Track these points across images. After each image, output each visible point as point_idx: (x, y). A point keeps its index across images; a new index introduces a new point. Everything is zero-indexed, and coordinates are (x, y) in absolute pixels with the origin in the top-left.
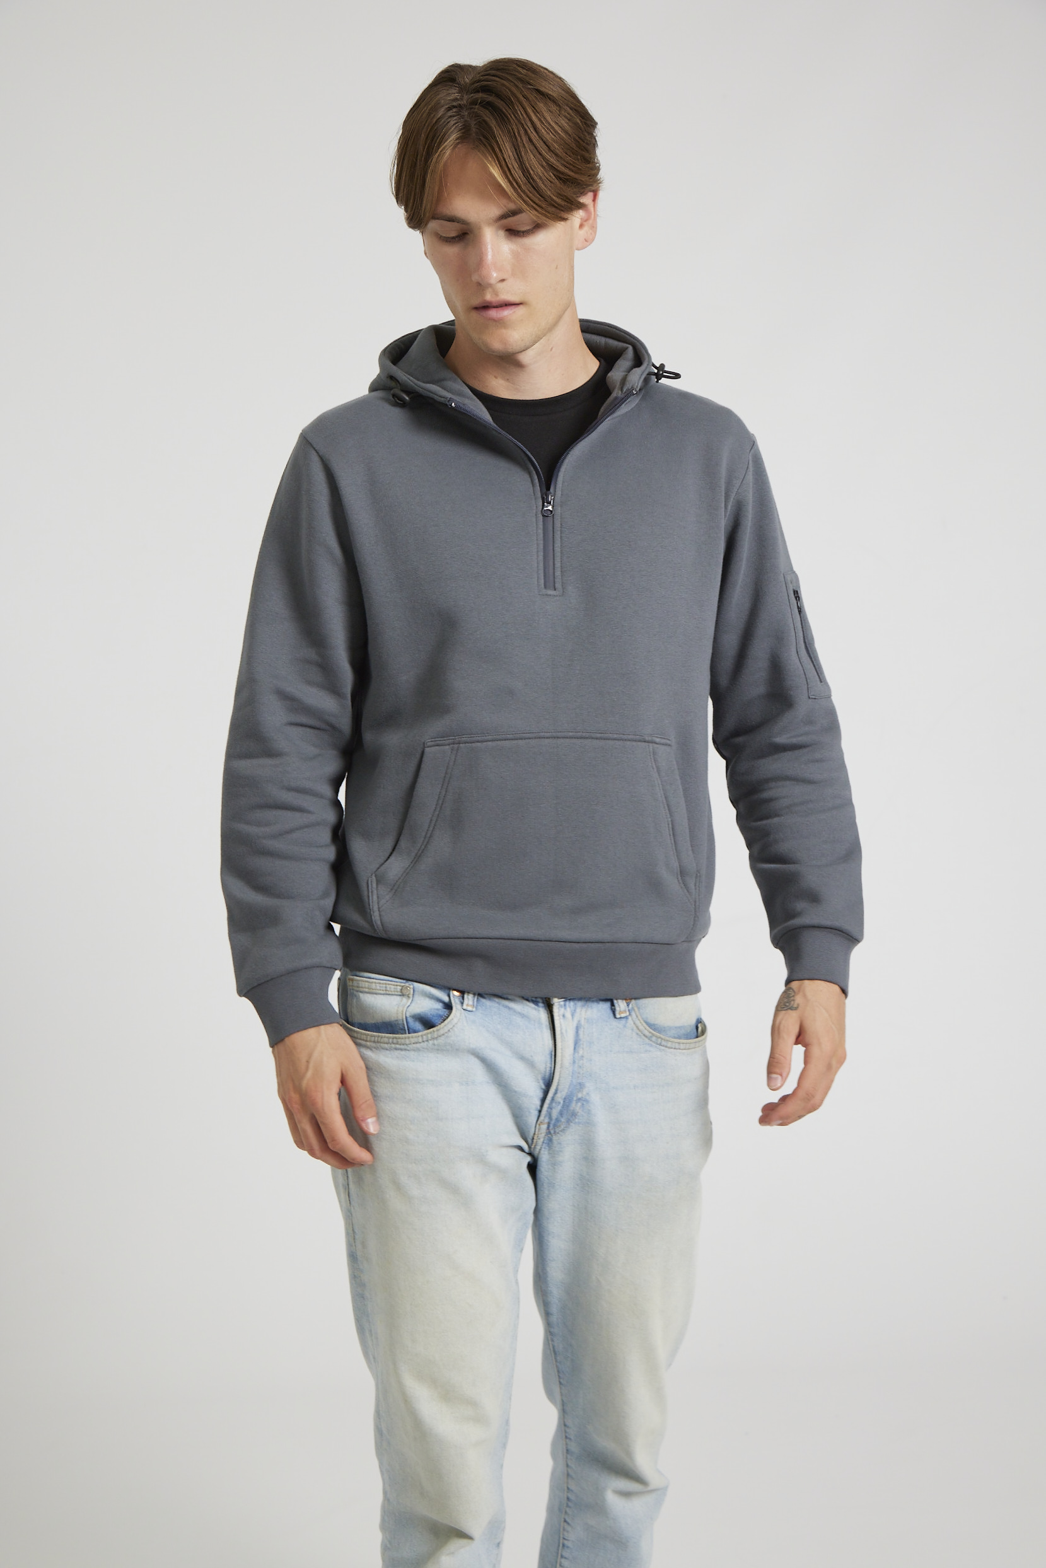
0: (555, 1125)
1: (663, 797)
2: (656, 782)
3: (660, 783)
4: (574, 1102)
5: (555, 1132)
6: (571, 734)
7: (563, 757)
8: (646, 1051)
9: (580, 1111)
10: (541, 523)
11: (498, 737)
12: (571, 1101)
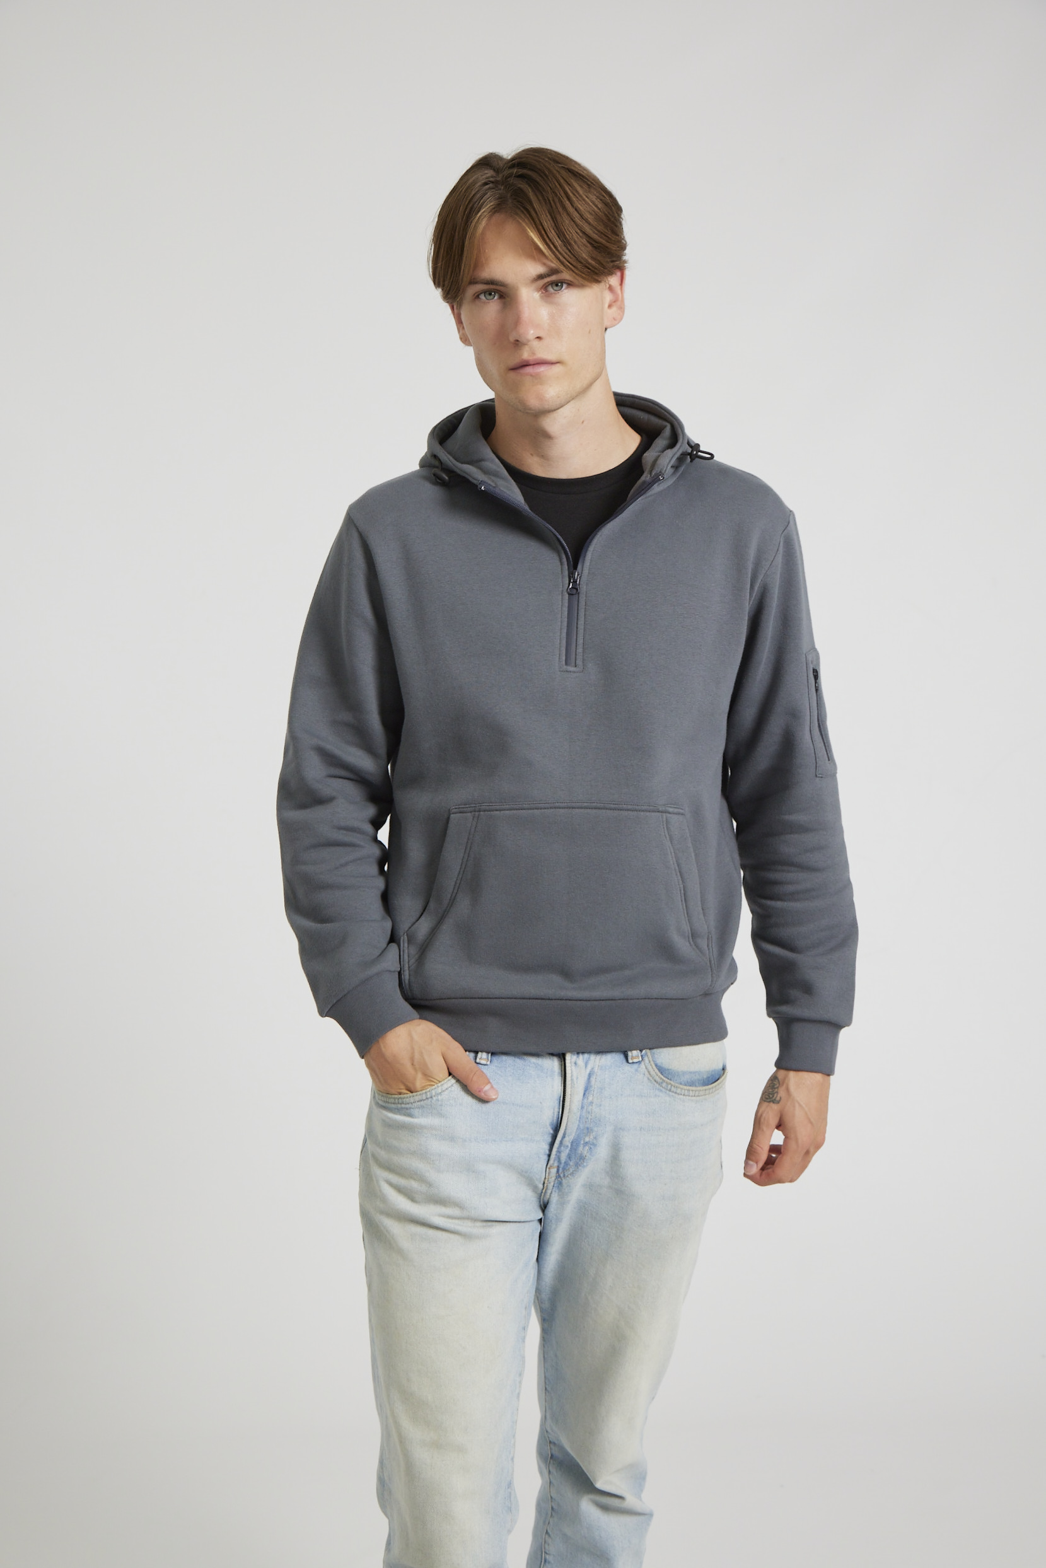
0: (564, 1169)
1: (676, 865)
2: (668, 850)
3: (672, 851)
4: (582, 1146)
5: (564, 1176)
6: (585, 804)
7: (577, 826)
8: (656, 1095)
9: (588, 1155)
10: (567, 601)
11: (515, 806)
12: (578, 1145)
